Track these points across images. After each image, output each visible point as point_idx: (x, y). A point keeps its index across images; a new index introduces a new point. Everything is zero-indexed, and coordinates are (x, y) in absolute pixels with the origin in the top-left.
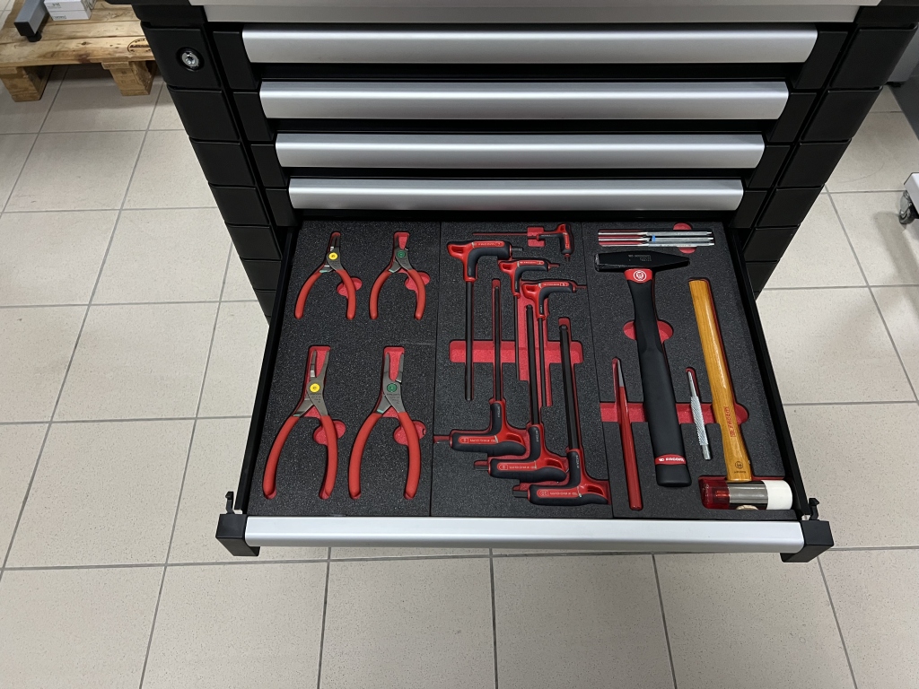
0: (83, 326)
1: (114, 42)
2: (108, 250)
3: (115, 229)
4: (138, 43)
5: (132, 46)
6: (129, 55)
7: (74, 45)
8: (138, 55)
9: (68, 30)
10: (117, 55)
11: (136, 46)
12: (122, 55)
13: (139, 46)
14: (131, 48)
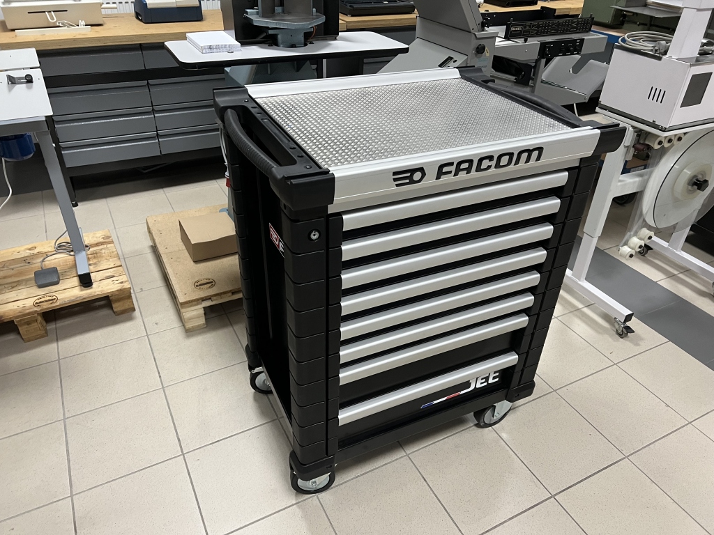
0: (74, 513)
1: (20, 304)
2: (68, 450)
3: (66, 434)
4: (40, 300)
5: (37, 303)
6: (38, 309)
8: (45, 307)
10: (27, 311)
11: (40, 302)
12: (31, 310)
13: (43, 302)
14: (36, 304)
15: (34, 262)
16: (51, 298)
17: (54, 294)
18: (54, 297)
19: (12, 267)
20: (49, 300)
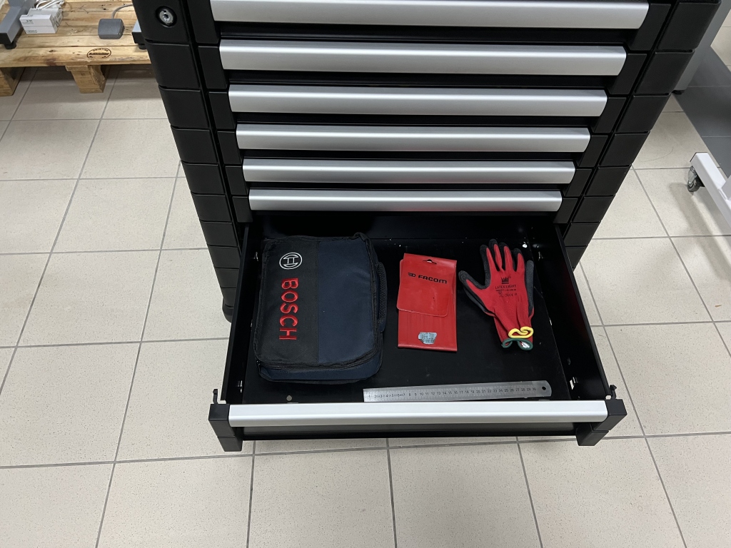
0: (45, 269)
1: (76, 50)
2: (67, 210)
3: (73, 194)
4: (96, 52)
6: (89, 60)
7: (42, 52)
8: (95, 60)
9: (38, 41)
10: (79, 60)
11: (94, 54)
12: (82, 60)
13: (96, 54)
14: (90, 55)
15: (110, 9)
16: (105, 52)
17: (110, 48)
18: (109, 52)
19: (88, 10)
20: (103, 54)
